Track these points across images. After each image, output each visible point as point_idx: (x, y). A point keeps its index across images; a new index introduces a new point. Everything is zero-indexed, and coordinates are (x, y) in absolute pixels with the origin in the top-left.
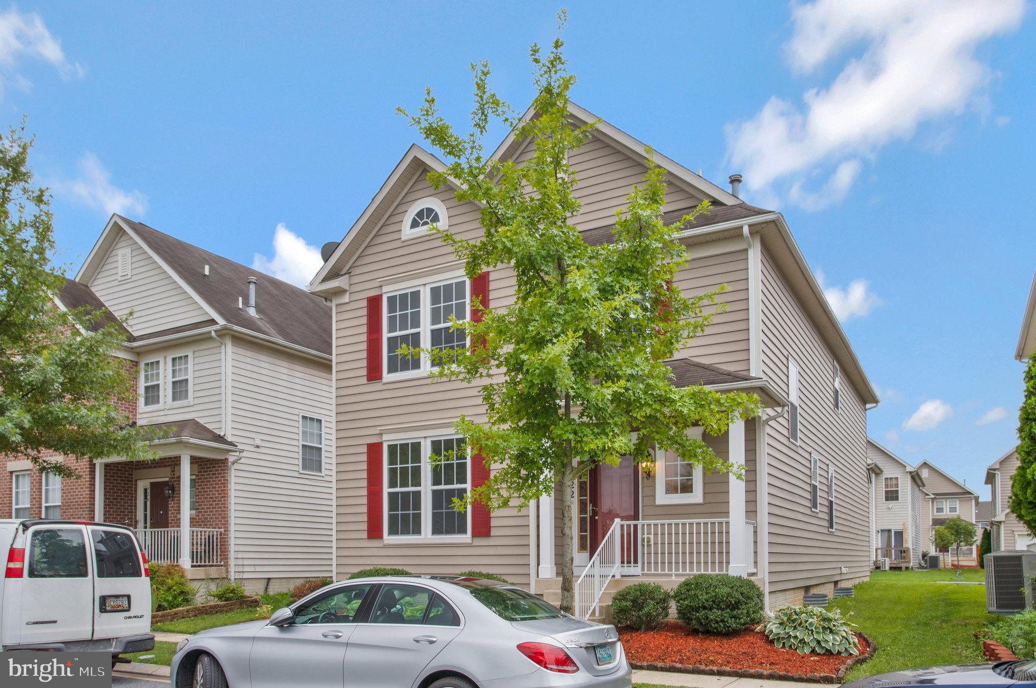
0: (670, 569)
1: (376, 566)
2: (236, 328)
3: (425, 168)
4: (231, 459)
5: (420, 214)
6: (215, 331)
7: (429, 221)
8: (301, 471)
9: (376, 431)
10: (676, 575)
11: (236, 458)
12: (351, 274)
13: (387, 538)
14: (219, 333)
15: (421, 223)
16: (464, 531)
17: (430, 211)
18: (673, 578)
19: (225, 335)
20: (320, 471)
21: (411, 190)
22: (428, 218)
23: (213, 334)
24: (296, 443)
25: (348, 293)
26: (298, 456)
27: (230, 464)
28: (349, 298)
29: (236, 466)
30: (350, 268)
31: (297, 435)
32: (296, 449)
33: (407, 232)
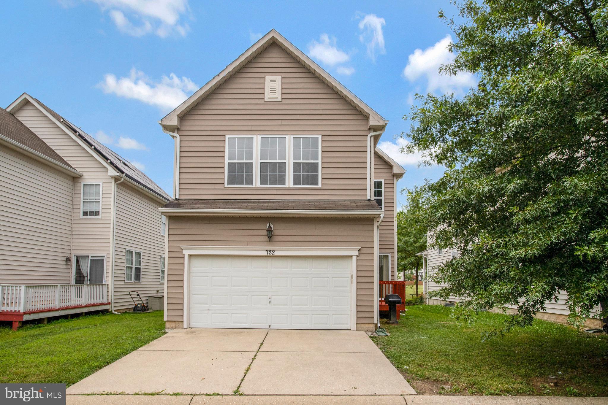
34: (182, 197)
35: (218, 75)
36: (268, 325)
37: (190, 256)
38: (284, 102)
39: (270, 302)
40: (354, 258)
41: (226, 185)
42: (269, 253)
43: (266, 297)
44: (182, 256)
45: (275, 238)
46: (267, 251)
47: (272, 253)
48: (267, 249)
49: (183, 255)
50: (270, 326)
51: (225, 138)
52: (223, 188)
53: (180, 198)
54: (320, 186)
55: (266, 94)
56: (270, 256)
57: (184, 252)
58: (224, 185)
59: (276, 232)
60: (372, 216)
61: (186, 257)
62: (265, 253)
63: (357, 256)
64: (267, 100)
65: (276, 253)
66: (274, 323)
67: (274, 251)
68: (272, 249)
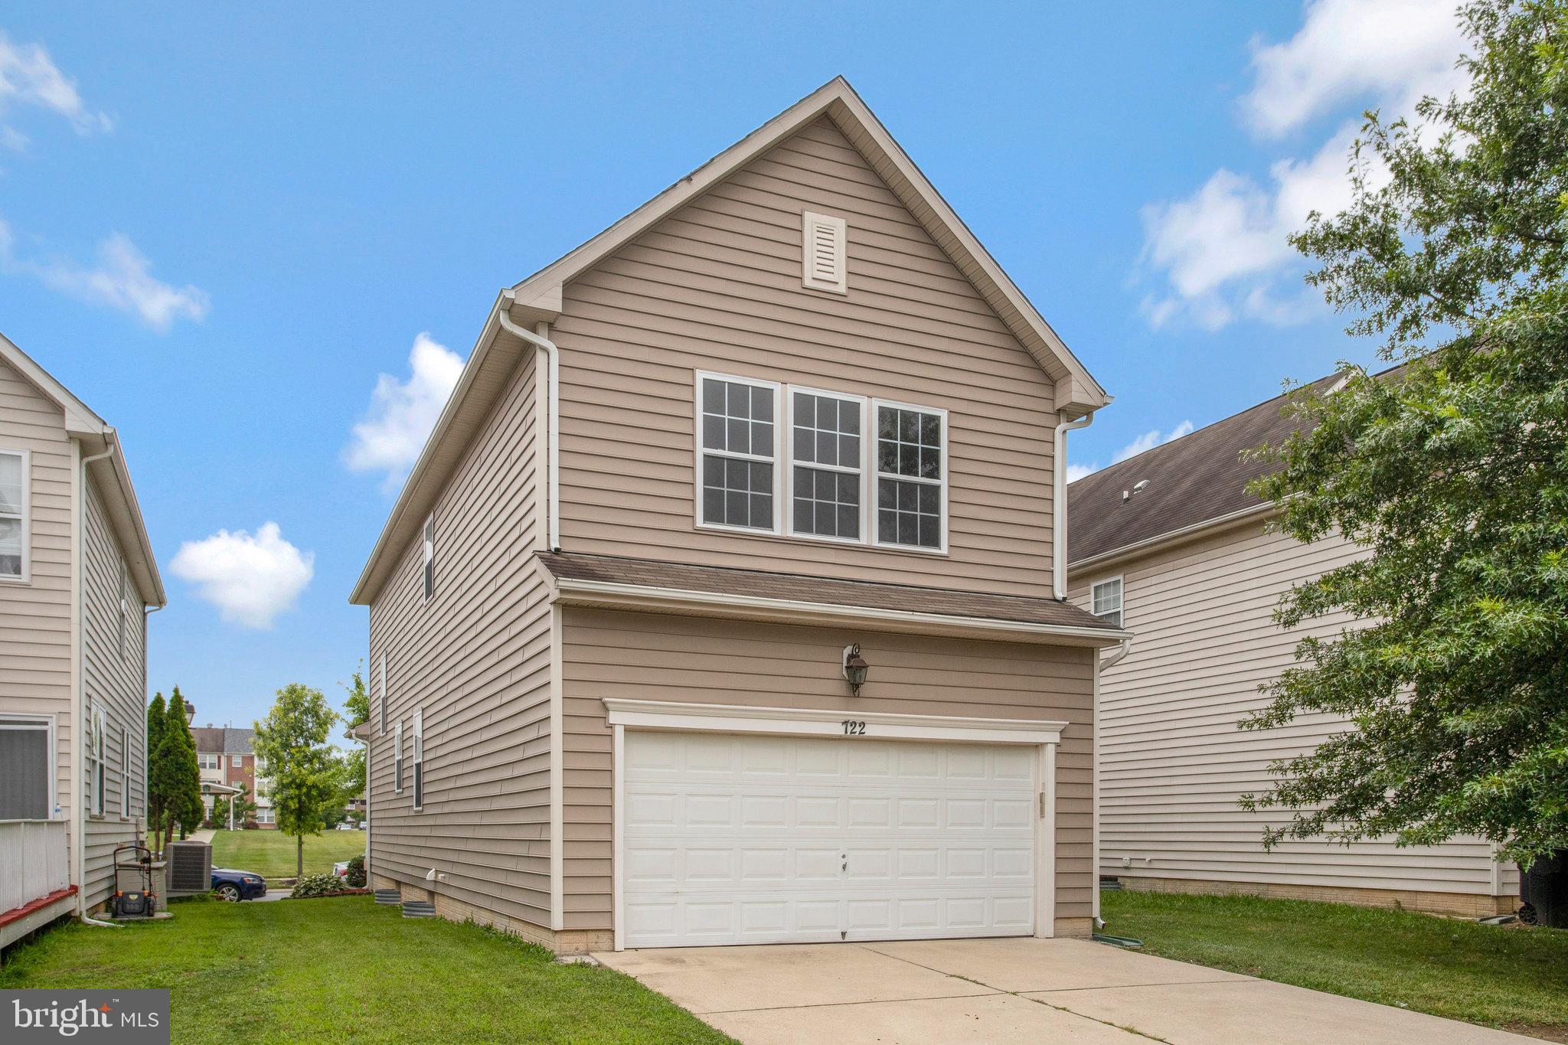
34: (570, 546)
35: (689, 179)
36: (839, 931)
37: (630, 730)
38: (855, 297)
39: (844, 867)
40: (1050, 751)
41: (700, 523)
42: (850, 729)
43: (834, 853)
44: (608, 731)
45: (865, 690)
46: (846, 723)
47: (858, 729)
48: (847, 719)
49: (611, 727)
50: (843, 934)
51: (694, 377)
52: (690, 529)
53: (565, 548)
54: (944, 550)
55: (807, 265)
56: (854, 739)
57: (614, 717)
58: (694, 523)
59: (872, 673)
60: (1090, 644)
61: (619, 734)
62: (838, 730)
63: (1058, 745)
64: (808, 282)
65: (871, 731)
66: (853, 927)
67: (863, 724)
68: (858, 720)
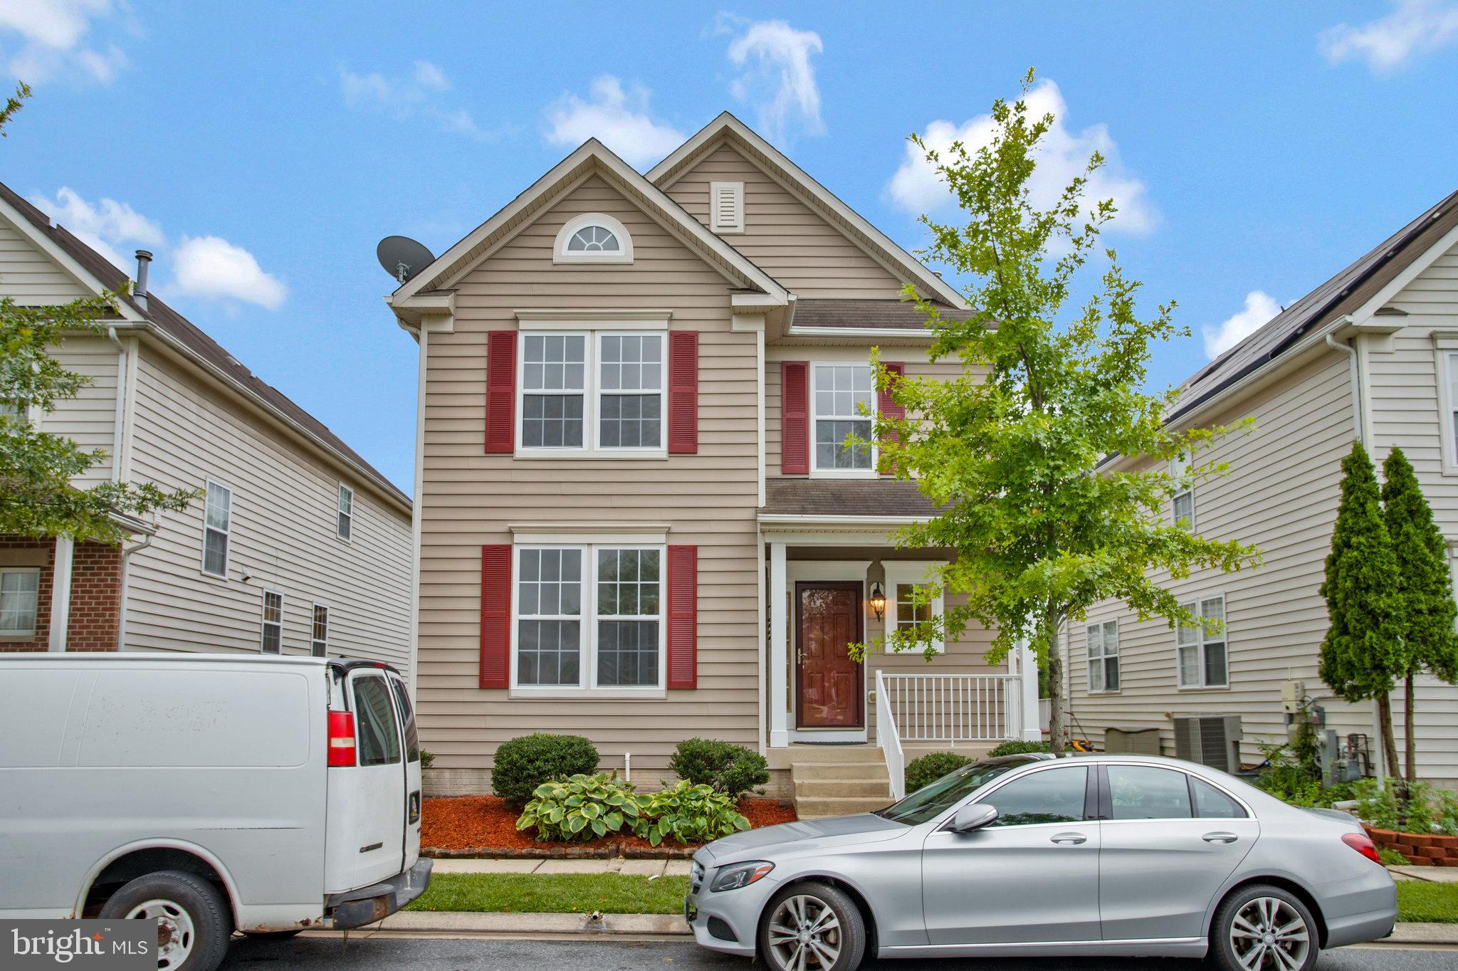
0: (948, 736)
1: (537, 732)
2: (160, 331)
3: (595, 173)
4: (126, 546)
5: (585, 232)
6: (117, 329)
7: (600, 245)
8: (204, 572)
9: (503, 527)
10: (955, 741)
11: (135, 545)
12: (459, 293)
13: (517, 690)
14: (123, 333)
15: (587, 245)
16: (653, 680)
17: (602, 231)
18: (953, 745)
19: (128, 337)
20: (222, 572)
21: (573, 197)
22: (599, 240)
23: (112, 332)
24: (198, 525)
25: (452, 319)
26: (201, 546)
27: (123, 552)
28: (454, 328)
29: (133, 558)
30: (458, 283)
31: (201, 512)
32: (198, 535)
33: (562, 251)
